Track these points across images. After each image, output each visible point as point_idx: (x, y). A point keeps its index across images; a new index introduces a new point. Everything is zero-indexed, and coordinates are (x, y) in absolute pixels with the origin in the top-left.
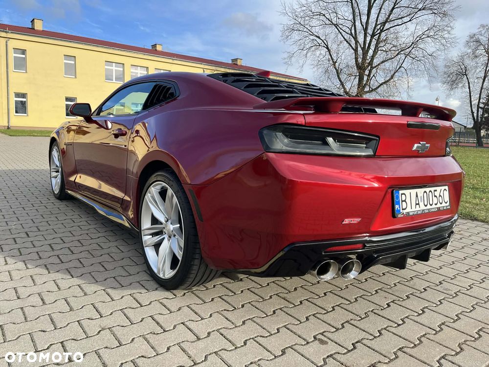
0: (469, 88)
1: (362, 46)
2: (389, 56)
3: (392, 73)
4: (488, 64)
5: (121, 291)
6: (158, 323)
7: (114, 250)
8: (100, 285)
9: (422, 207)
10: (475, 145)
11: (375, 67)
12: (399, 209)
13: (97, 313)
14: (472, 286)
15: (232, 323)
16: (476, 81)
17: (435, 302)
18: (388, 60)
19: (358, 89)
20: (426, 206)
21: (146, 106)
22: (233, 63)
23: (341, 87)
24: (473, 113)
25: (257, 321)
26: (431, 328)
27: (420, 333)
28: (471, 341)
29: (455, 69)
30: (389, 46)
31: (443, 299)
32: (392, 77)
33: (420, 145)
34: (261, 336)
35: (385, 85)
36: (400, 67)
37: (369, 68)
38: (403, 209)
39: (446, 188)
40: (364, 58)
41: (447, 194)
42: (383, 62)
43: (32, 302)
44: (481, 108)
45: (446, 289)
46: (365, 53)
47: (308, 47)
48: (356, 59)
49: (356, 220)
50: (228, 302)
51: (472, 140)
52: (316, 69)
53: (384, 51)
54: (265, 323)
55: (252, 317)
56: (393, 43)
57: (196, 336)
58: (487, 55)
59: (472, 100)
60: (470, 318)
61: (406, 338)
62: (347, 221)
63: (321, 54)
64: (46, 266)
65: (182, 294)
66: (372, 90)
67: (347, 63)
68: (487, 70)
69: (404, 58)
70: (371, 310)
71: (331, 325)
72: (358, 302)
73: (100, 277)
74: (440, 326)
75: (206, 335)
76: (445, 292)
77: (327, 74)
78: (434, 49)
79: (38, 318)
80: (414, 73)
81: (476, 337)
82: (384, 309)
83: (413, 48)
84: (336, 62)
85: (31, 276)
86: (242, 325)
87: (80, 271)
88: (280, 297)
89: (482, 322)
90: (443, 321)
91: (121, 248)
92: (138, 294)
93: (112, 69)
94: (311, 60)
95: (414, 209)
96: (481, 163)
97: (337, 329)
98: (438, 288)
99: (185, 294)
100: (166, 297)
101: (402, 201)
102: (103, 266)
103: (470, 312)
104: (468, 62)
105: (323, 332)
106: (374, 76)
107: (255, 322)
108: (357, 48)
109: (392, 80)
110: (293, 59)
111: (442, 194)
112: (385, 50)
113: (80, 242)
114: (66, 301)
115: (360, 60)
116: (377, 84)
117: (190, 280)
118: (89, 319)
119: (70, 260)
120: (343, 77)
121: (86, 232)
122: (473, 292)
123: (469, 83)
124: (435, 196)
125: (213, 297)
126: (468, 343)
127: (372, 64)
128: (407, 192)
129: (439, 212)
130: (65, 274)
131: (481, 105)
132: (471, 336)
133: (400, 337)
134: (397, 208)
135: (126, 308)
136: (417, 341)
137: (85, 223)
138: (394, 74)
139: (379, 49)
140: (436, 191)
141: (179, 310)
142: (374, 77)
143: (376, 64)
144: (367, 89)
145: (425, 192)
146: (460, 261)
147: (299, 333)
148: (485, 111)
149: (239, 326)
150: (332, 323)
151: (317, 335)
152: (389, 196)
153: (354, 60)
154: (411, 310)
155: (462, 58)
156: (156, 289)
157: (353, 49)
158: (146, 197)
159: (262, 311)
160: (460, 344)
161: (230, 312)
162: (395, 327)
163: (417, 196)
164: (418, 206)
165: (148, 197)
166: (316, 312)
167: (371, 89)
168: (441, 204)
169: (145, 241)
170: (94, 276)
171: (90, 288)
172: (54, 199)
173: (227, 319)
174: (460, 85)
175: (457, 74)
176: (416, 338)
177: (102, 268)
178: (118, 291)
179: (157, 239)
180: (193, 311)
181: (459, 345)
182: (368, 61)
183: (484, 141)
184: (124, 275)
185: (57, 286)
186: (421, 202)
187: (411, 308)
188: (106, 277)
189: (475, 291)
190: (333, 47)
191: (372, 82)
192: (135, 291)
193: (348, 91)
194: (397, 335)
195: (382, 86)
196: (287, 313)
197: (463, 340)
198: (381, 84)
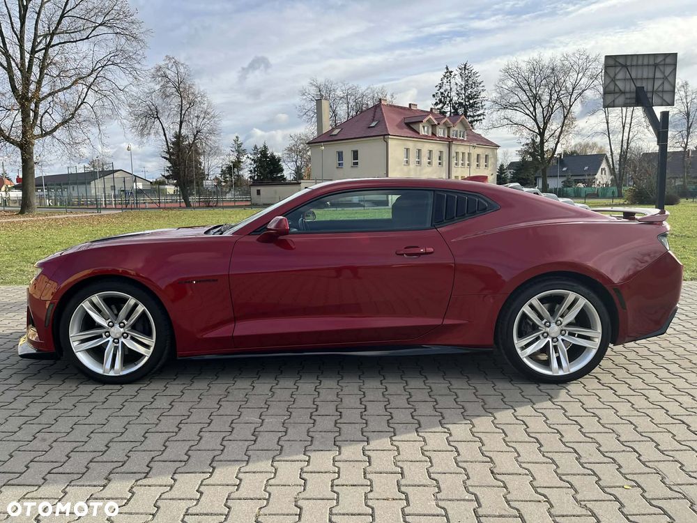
3: (73, 109)
11: (44, 98)
16: (171, 126)
29: (143, 109)
32: (73, 116)
36: (83, 102)
40: (26, 84)
66: (46, 134)
83: (97, 77)
109: (74, 120)
115: (19, 87)
116: (53, 124)
138: (75, 112)
143: (45, 94)
157: (4, 67)
167: (44, 132)
174: (153, 131)
175: (146, 116)
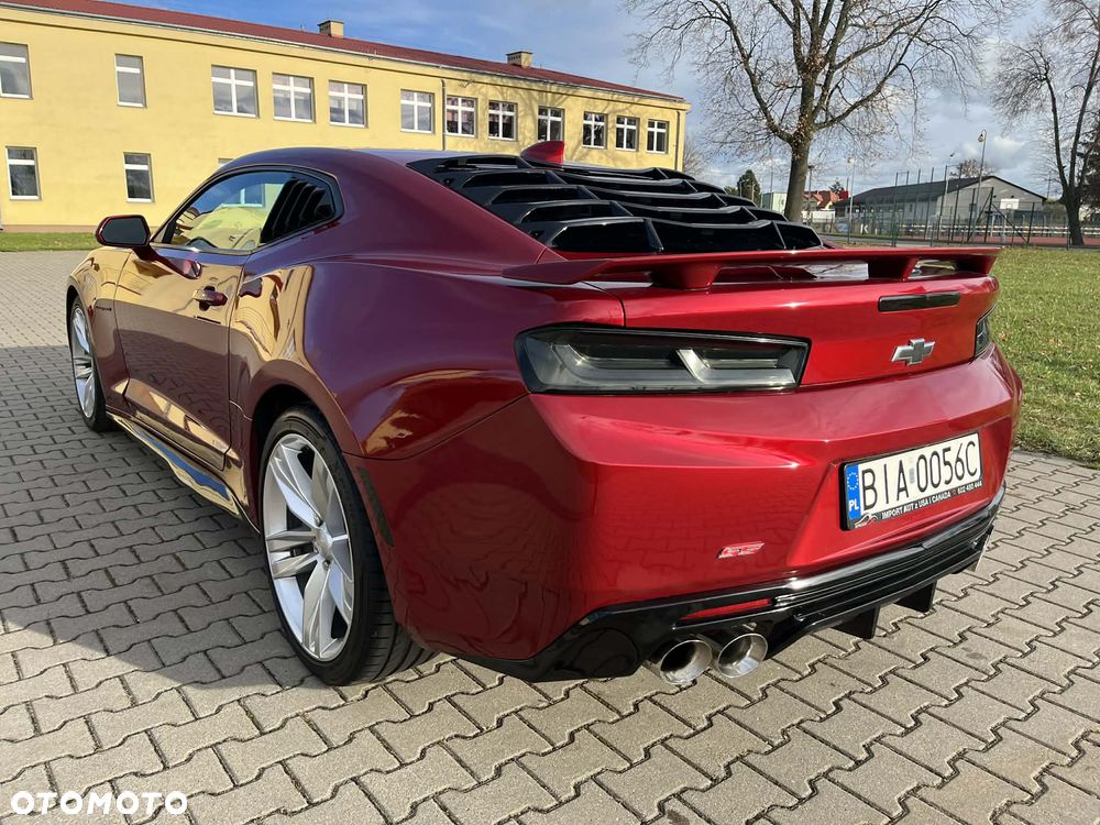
0: (1054, 110)
1: (810, 17)
2: (872, 40)
3: (880, 78)
4: (1097, 53)
5: (218, 691)
6: (297, 783)
7: (212, 571)
8: (170, 677)
9: (915, 494)
10: (1065, 241)
11: (841, 65)
12: (856, 508)
13: (157, 757)
14: (1034, 643)
15: (472, 773)
16: (1070, 94)
17: (945, 693)
18: (869, 48)
19: (800, 120)
20: (922, 490)
21: (269, 234)
22: (512, 62)
23: (761, 115)
24: (1061, 168)
25: (529, 765)
26: (931, 771)
27: (905, 786)
28: (1022, 802)
29: (1022, 66)
30: (871, 15)
31: (966, 684)
32: (879, 89)
33: (911, 348)
34: (537, 810)
35: (862, 109)
36: (898, 64)
37: (827, 68)
38: (866, 508)
39: (975, 438)
40: (814, 45)
41: (975, 453)
42: (857, 54)
43: (10, 729)
44: (1081, 155)
45: (974, 656)
46: (817, 32)
47: (683, 20)
48: (797, 47)
49: (752, 548)
50: (466, 715)
51: (1060, 230)
52: (702, 73)
53: (860, 26)
54: (546, 768)
55: (518, 754)
56: (882, 8)
57: (384, 817)
58: (1097, 33)
59: (1060, 137)
60: (1025, 735)
61: (872, 799)
62: (729, 552)
63: (714, 37)
64: (49, 624)
65: (362, 692)
66: (833, 121)
67: (776, 57)
68: (1097, 67)
69: (905, 42)
70: (795, 722)
71: (701, 771)
72: (770, 699)
73: (171, 652)
74: (952, 763)
75: (408, 810)
76: (971, 662)
77: (729, 86)
78: (975, 22)
79: (20, 774)
80: (928, 78)
81: (1034, 791)
82: (828, 716)
83: (927, 19)
84: (750, 56)
85: (14, 655)
86: (493, 779)
87: (126, 637)
88: (589, 692)
89: (1050, 747)
90: (961, 749)
91: (228, 564)
92: (258, 699)
93: (229, 85)
94: (693, 53)
95: (893, 503)
96: (1076, 292)
97: (715, 781)
98: (957, 652)
99: (367, 692)
100: (321, 704)
101: (865, 488)
102: (183, 621)
103: (1026, 718)
104: (1052, 48)
105: (683, 791)
106: (837, 86)
107: (524, 768)
108: (798, 21)
109: (879, 96)
110: (651, 52)
111: (963, 456)
112: (861, 23)
113: (134, 552)
114: (87, 722)
115: (805, 50)
116: (844, 107)
117: (379, 661)
118: (136, 774)
119: (106, 604)
120: (766, 91)
121: (151, 522)
122: (1035, 662)
123: (1054, 100)
124: (946, 463)
125: (431, 701)
126: (1014, 808)
127: (832, 60)
128: (877, 465)
129: (956, 497)
130: (90, 645)
131: (1082, 149)
132: (1022, 789)
133: (859, 797)
134: (853, 507)
135: (225, 741)
136: (896, 809)
137: (151, 497)
138: (883, 82)
139: (850, 23)
140: (949, 449)
141: (350, 740)
142: (837, 91)
143: (842, 60)
144: (820, 118)
145: (922, 457)
146: (1011, 574)
147: (625, 795)
148: (1090, 161)
149: (487, 782)
150: (703, 764)
151: (667, 800)
152: (832, 481)
153: (792, 50)
154: (890, 719)
155: (1039, 40)
156: (301, 683)
157: (789, 23)
158: (270, 464)
159: (543, 736)
160: (995, 812)
161: (468, 742)
162: (850, 770)
163: (901, 470)
164: (903, 494)
165: (274, 464)
166: (668, 734)
167: (830, 119)
168: (960, 478)
169: (275, 566)
170: (158, 650)
171: (149, 684)
172: (86, 429)
173: (460, 761)
174: (1034, 104)
175: (1027, 78)
176: (896, 799)
177: (180, 625)
178: (213, 691)
179: (300, 562)
180: (383, 741)
181: (993, 816)
182: (823, 53)
183: (1086, 230)
184: (229, 643)
185: (71, 679)
186: (912, 482)
187: (890, 712)
188: (186, 651)
189: (1043, 660)
190: (742, 19)
191: (832, 103)
192: (250, 690)
193: (777, 122)
194: (853, 793)
195: (856, 110)
196: (601, 739)
197: (1005, 801)
198: (854, 107)
